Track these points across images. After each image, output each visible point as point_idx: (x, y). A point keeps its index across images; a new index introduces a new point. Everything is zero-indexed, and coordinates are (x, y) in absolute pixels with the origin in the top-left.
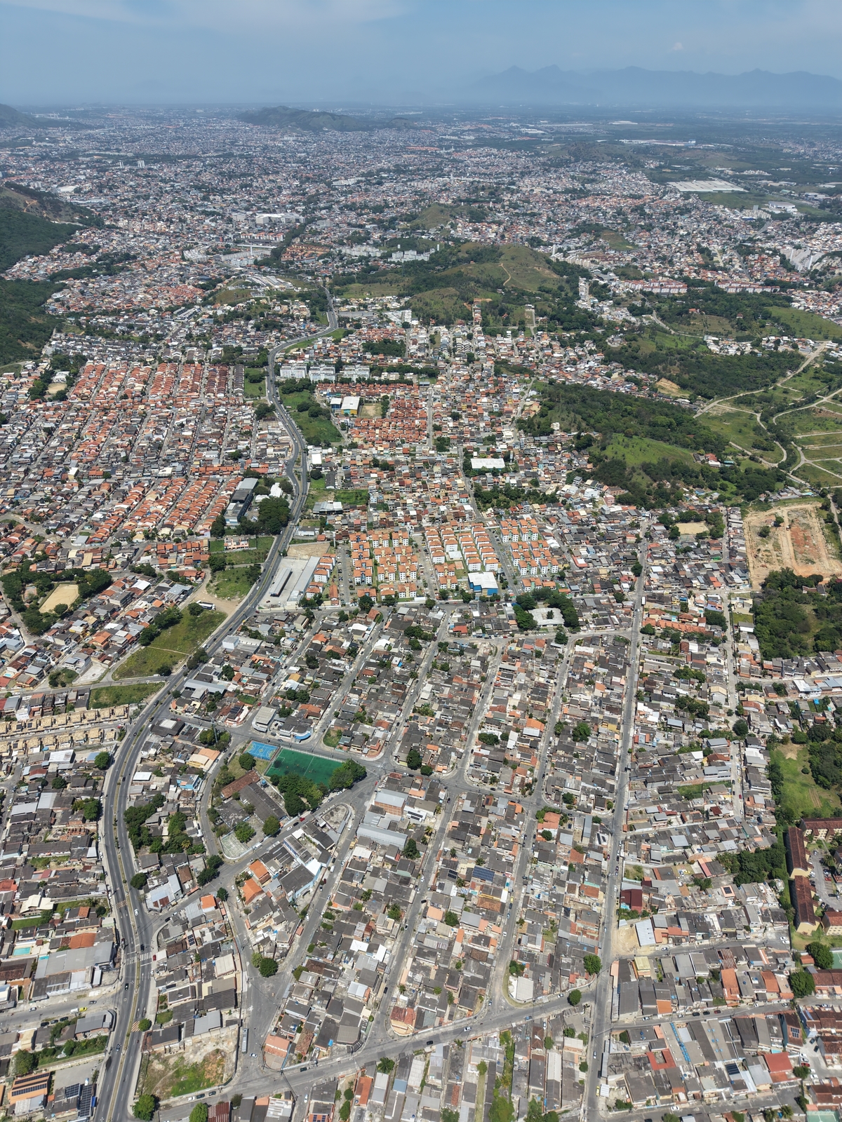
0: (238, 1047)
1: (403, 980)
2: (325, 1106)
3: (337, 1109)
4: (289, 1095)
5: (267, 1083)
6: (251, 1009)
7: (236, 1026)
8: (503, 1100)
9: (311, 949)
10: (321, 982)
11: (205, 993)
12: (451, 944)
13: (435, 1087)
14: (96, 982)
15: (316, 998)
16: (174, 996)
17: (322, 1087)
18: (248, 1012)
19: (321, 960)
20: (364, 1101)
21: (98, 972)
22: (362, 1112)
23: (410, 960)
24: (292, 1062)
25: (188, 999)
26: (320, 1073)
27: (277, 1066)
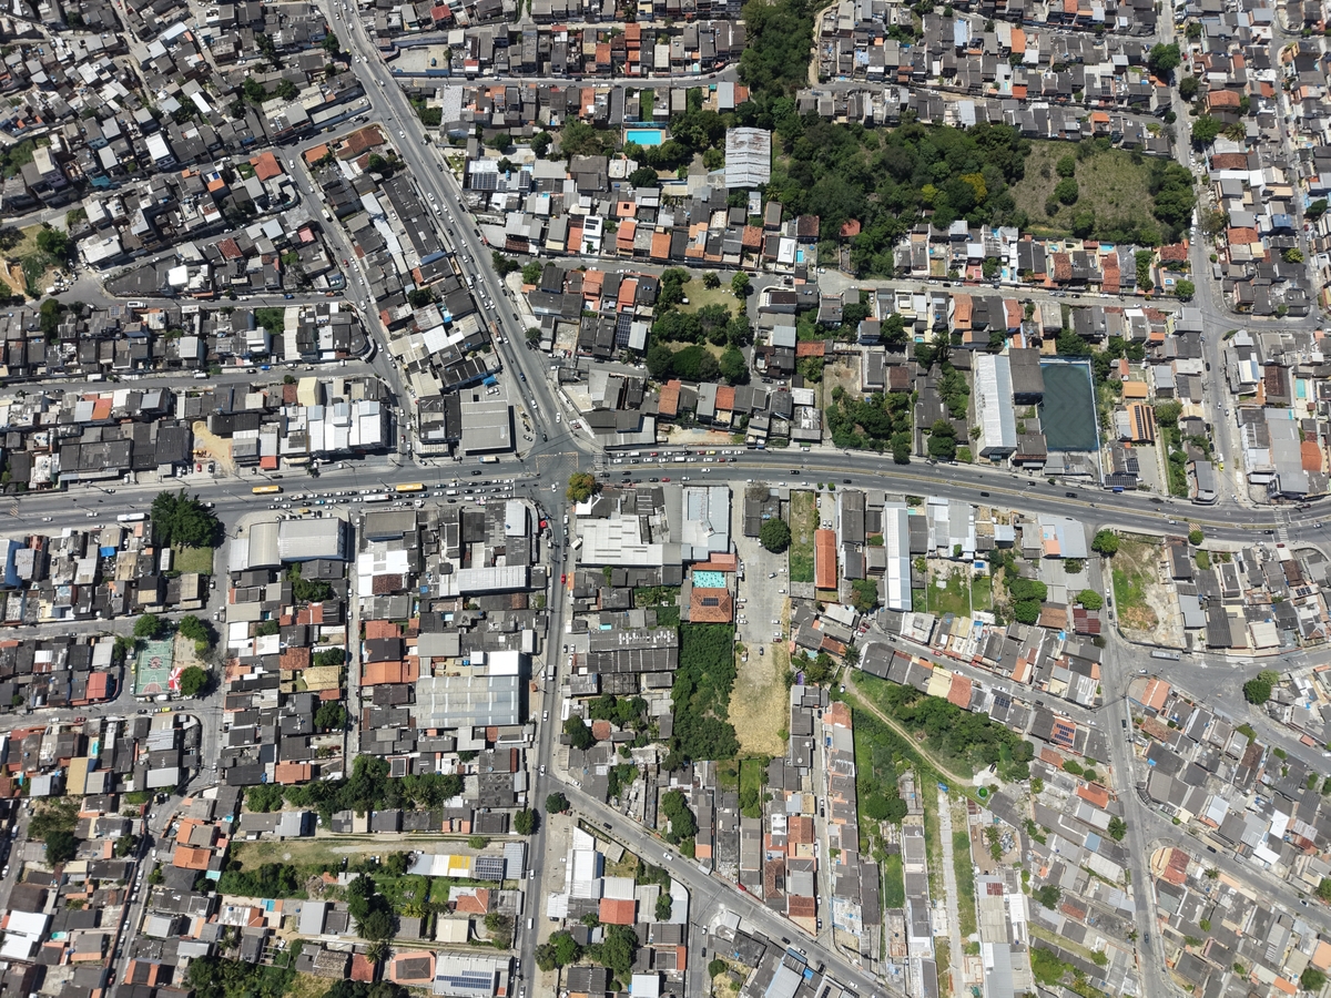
0: (1159, 646)
1: (1224, 878)
2: (1081, 745)
3: (1076, 758)
4: (1098, 703)
5: (1114, 678)
6: (1204, 665)
7: (1184, 645)
8: (1059, 974)
9: (1278, 753)
10: (1231, 761)
11: (1230, 609)
12: (1272, 966)
13: (1085, 887)
14: (1254, 478)
15: (1210, 751)
16: (1229, 572)
17: (1102, 747)
18: (1200, 662)
19: (1262, 765)
20: (1081, 791)
21: (1266, 479)
22: (1069, 787)
23: (1253, 897)
24: (1134, 711)
25: (1223, 588)
26: (1117, 744)
27: (1132, 693)
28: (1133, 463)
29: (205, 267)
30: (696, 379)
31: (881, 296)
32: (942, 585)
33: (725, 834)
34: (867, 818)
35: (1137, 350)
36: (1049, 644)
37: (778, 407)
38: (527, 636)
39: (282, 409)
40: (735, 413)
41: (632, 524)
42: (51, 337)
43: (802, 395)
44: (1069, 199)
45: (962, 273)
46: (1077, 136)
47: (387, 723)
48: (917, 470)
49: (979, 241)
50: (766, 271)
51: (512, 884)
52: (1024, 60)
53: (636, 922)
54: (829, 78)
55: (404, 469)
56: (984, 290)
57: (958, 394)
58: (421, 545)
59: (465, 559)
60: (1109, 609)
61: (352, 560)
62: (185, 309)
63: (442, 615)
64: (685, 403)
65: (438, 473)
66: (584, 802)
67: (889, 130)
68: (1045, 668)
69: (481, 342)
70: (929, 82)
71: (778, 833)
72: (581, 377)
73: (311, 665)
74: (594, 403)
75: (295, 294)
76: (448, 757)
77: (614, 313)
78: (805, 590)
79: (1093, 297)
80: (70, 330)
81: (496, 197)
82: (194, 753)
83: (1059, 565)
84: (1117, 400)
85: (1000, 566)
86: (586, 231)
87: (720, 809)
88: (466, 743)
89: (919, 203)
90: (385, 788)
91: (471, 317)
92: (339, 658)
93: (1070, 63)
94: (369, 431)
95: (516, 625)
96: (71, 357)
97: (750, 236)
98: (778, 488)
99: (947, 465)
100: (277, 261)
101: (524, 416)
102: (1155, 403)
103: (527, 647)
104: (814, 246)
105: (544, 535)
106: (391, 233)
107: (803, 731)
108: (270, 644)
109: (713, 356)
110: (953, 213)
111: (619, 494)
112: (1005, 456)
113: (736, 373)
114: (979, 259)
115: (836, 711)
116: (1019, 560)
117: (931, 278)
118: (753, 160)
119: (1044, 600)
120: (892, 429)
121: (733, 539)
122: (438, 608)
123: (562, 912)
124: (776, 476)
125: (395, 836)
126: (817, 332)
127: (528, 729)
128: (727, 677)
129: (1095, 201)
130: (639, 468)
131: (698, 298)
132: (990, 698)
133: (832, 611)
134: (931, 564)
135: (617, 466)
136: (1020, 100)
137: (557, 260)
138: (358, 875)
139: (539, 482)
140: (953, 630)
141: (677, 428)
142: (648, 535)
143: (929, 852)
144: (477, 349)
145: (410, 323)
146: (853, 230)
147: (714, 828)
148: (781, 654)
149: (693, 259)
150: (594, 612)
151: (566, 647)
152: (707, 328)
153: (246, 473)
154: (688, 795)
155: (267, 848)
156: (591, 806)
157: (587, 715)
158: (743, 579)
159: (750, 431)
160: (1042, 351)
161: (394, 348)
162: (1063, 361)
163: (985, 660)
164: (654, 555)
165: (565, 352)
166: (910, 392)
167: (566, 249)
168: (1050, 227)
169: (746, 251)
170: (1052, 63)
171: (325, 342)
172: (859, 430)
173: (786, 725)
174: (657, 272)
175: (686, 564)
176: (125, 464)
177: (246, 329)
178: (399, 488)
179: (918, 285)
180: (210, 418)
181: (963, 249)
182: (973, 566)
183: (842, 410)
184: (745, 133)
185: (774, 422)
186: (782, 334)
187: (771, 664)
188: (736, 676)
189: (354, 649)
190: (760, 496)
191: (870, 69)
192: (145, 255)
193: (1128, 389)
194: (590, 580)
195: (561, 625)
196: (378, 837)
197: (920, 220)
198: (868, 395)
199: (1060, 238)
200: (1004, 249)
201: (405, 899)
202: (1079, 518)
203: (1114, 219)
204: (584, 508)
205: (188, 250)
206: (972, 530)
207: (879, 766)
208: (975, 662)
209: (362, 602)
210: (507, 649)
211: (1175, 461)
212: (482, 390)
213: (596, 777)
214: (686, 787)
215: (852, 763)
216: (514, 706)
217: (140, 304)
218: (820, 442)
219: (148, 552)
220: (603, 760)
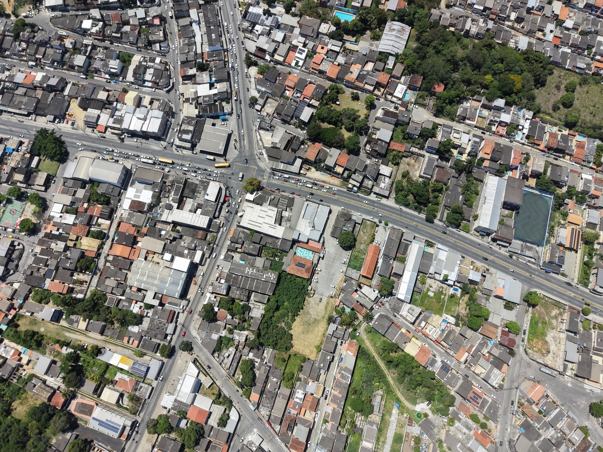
0: (546, 366)
2: (484, 408)
3: (479, 414)
4: (501, 387)
5: (514, 376)
6: (569, 385)
7: (561, 370)
10: (570, 445)
11: (595, 358)
15: (559, 435)
16: (601, 336)
17: (495, 412)
18: (568, 382)
20: (476, 433)
22: (470, 429)
24: (521, 397)
25: (594, 345)
26: (505, 413)
27: (522, 387)
28: (562, 259)
29: (101, 23)
30: (330, 146)
31: (444, 129)
32: (431, 294)
33: (269, 391)
34: (350, 408)
35: (583, 198)
36: (483, 345)
37: (370, 172)
38: (199, 254)
39: (115, 103)
40: (346, 169)
41: (273, 212)
42: (17, 37)
43: (385, 170)
44: (568, 104)
45: (494, 128)
46: (582, 72)
47: (114, 277)
48: (437, 228)
49: (509, 113)
50: (386, 99)
51: (149, 381)
52: (564, 25)
53: (206, 423)
54: (451, 6)
55: (166, 151)
56: (504, 141)
57: (472, 193)
58: (161, 191)
59: (180, 206)
60: (523, 336)
61: (126, 189)
62: (85, 42)
63: (160, 230)
64: (321, 156)
65: (183, 158)
66: (201, 350)
67: (476, 41)
68: (476, 357)
69: (226, 97)
70: (507, 23)
71: (298, 400)
72: (271, 128)
73: (87, 236)
74: (272, 143)
75: (142, 50)
76: (140, 304)
77: (298, 100)
78: (355, 274)
79: (565, 162)
80: (26, 36)
81: (258, 27)
82: (16, 262)
83: (501, 303)
84: (563, 222)
85: (467, 293)
86: (297, 55)
87: (271, 378)
88: (149, 300)
89: (481, 84)
90: (101, 310)
91: (225, 83)
92: (101, 236)
93: (590, 32)
94: (153, 126)
95: (196, 247)
96: (23, 50)
97: (383, 78)
98: (357, 216)
99: (454, 230)
100: (138, 30)
101: (236, 141)
102: (584, 230)
103: (197, 259)
104: (416, 93)
105: (226, 204)
106: (199, 32)
107: (329, 351)
108: (70, 219)
109: (343, 135)
110: (499, 93)
111: (271, 195)
112: (488, 235)
113: (352, 147)
114: (506, 123)
115: (350, 345)
116: (479, 293)
117: (476, 127)
118: (397, 40)
119: (486, 320)
120: (430, 202)
121: (325, 235)
122: (159, 226)
123: (169, 406)
124: (358, 209)
125: (99, 336)
126: (404, 138)
127: (184, 302)
128: (298, 308)
129: (582, 110)
130: (287, 184)
131: (345, 103)
132: (439, 364)
133: (365, 289)
134: (429, 281)
135: (276, 181)
136: (555, 45)
137: (279, 66)
138: (73, 351)
139: (232, 177)
140: (430, 321)
141: (313, 169)
142: (279, 220)
143: (378, 439)
144: (223, 100)
145: (193, 79)
146: (439, 89)
147: (265, 387)
148: (330, 304)
149: (348, 82)
150: (239, 252)
151: (218, 266)
152: (345, 121)
153: (89, 131)
154: (257, 364)
155: (34, 322)
156: (203, 354)
157: (217, 305)
158: (323, 259)
159: (351, 181)
160: (527, 183)
161: (181, 88)
162: (537, 192)
163: (443, 343)
164: (279, 232)
165: (268, 114)
166: (446, 185)
167: (284, 61)
168: (552, 117)
169: (378, 85)
170: (580, 30)
171: (148, 77)
172: (411, 197)
173: (321, 343)
174: (328, 84)
175: (295, 242)
176: (31, 109)
177: (112, 59)
178: (160, 159)
179: (467, 129)
180: (79, 98)
181: (498, 115)
182: (452, 289)
183: (405, 184)
184: (397, 25)
185: (366, 180)
186: (384, 133)
187: (323, 308)
188: (302, 308)
189: (111, 234)
190: (346, 217)
191: (476, 6)
192: (75, 11)
193: (571, 218)
194: (242, 235)
195: (220, 254)
196: (91, 334)
197: (479, 94)
198: (421, 180)
199: (556, 125)
200: (522, 122)
201: (93, 372)
202: (521, 280)
203: (591, 122)
204: (250, 197)
205: (96, 13)
206: (457, 268)
207: (365, 382)
208: (436, 341)
209: (123, 211)
210: (187, 257)
211: (587, 265)
212: (218, 122)
213: (211, 339)
214: (256, 360)
215: (350, 376)
216: (179, 288)
217: (64, 33)
218: (387, 198)
219: (28, 156)
220: (218, 331)
